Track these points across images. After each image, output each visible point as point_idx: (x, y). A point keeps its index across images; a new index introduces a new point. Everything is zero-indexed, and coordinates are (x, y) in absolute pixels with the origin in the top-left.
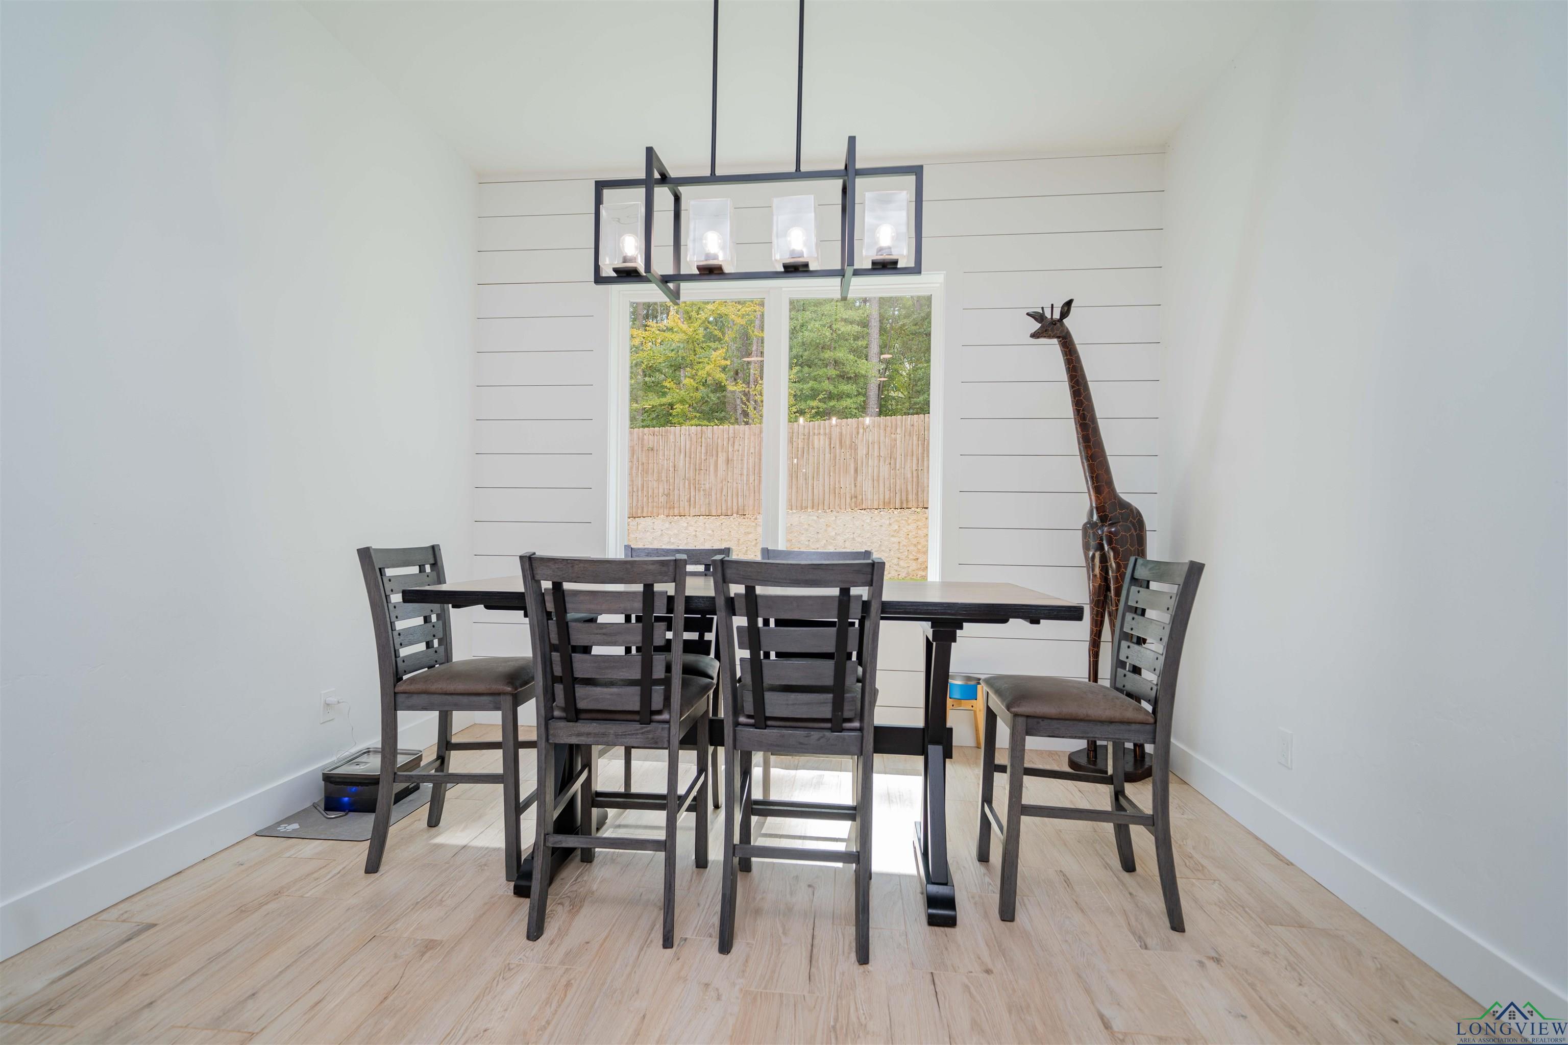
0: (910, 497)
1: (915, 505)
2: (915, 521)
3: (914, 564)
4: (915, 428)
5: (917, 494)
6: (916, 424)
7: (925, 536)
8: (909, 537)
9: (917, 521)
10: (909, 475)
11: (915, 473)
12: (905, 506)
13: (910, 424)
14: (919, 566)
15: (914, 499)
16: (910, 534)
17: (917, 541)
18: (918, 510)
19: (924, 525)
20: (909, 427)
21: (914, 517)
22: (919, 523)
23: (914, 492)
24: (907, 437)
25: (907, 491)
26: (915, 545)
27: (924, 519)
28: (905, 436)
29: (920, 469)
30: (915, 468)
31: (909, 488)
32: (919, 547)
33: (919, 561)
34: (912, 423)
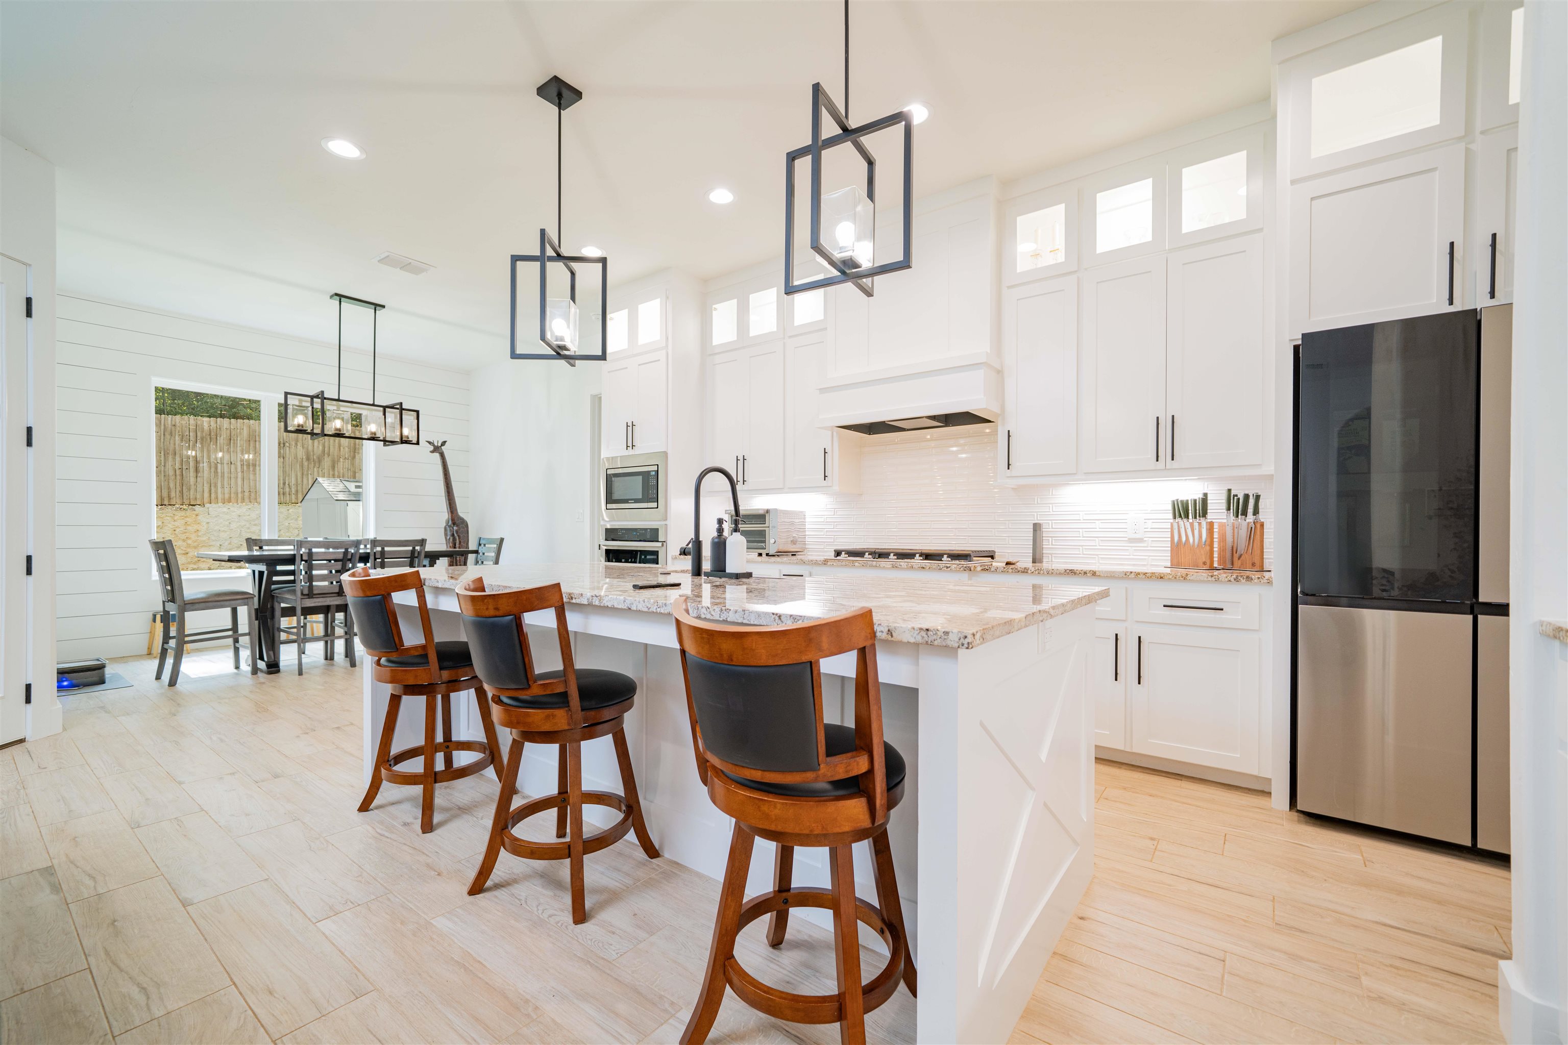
0: (173, 494)
1: (179, 501)
2: (182, 518)
3: (183, 558)
4: (178, 429)
5: (182, 492)
6: (178, 424)
7: (195, 532)
8: (176, 532)
9: (185, 517)
10: (171, 473)
11: (178, 472)
12: (166, 502)
13: (171, 424)
14: (189, 560)
15: (178, 496)
16: (178, 530)
17: (186, 537)
18: (184, 507)
19: (194, 521)
20: (170, 426)
21: (183, 513)
22: (187, 519)
23: (178, 489)
24: (168, 436)
25: (169, 488)
26: (184, 541)
27: (194, 516)
28: (164, 435)
29: (184, 467)
30: (177, 466)
31: (172, 485)
32: (189, 542)
33: (188, 555)
34: (173, 423)
